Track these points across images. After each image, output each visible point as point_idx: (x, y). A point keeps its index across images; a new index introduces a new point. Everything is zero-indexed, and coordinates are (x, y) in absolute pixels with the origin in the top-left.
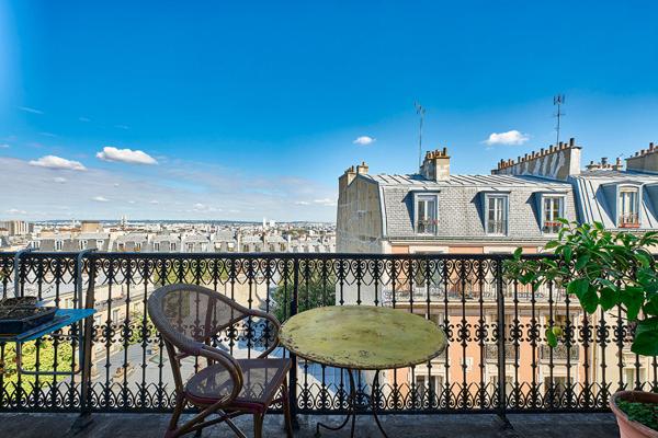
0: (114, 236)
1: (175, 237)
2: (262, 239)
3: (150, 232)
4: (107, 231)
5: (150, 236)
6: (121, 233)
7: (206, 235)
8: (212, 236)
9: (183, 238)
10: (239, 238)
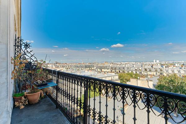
0: (111, 65)
1: (124, 65)
2: (152, 67)
3: (118, 64)
4: (109, 64)
5: (118, 65)
6: (112, 65)
7: (133, 65)
8: (134, 66)
9: (126, 66)
10: (143, 66)
